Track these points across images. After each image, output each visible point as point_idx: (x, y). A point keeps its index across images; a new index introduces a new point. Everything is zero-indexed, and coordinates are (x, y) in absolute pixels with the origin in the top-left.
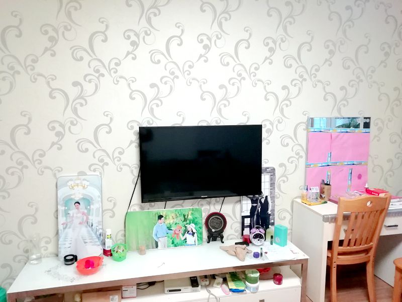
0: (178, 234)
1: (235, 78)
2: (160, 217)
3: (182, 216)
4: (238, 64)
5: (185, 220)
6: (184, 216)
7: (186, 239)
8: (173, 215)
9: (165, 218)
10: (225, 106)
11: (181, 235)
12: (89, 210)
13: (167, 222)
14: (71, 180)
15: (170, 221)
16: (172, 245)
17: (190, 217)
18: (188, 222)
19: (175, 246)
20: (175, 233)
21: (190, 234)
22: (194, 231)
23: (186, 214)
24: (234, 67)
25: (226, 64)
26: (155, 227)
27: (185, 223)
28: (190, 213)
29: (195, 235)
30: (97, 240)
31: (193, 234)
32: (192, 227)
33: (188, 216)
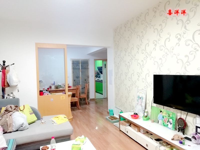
0: (166, 121)
1: (193, 51)
2: (161, 111)
3: (168, 114)
4: (194, 44)
5: (169, 116)
6: (169, 114)
7: (168, 124)
8: (165, 112)
9: (163, 113)
10: (188, 65)
11: (167, 122)
12: (142, 101)
13: (163, 114)
14: (140, 91)
15: (164, 114)
16: (163, 125)
17: (171, 116)
18: (170, 117)
19: (164, 126)
20: (165, 120)
21: (170, 123)
22: (172, 123)
23: (170, 114)
24: (192, 46)
25: (188, 45)
26: (159, 115)
27: (169, 117)
28: (171, 114)
29: (172, 124)
30: (142, 112)
31: (171, 124)
32: (171, 120)
33: (170, 115)
